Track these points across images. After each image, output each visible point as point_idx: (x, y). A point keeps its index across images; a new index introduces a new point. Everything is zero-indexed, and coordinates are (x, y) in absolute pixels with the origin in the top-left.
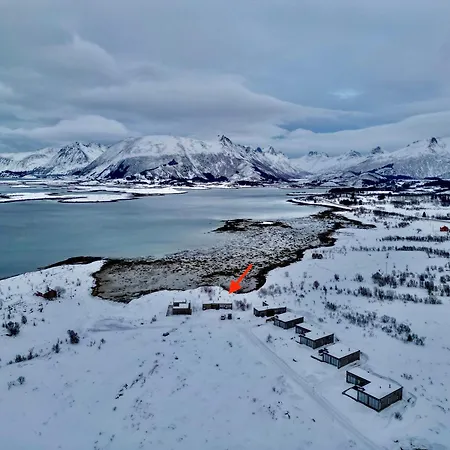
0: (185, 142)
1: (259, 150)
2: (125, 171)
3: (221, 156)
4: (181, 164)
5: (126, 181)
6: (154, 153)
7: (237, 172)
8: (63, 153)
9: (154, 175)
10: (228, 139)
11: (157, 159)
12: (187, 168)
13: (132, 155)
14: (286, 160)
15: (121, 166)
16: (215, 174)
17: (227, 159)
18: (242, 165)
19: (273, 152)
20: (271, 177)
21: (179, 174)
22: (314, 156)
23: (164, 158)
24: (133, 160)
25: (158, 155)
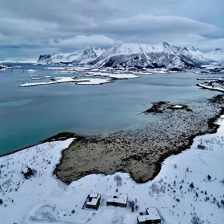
0: (144, 46)
1: (185, 49)
2: (112, 63)
3: (163, 54)
4: (140, 58)
5: (112, 68)
6: (127, 53)
7: (171, 62)
8: (85, 53)
9: (126, 65)
10: (167, 44)
11: (128, 56)
12: (144, 60)
13: (117, 54)
14: (201, 54)
15: (111, 60)
16: (159, 64)
17: (166, 55)
18: (174, 59)
19: (194, 49)
20: (191, 65)
21: (139, 64)
22: (219, 51)
23: (132, 55)
24: (117, 57)
25: (129, 54)
